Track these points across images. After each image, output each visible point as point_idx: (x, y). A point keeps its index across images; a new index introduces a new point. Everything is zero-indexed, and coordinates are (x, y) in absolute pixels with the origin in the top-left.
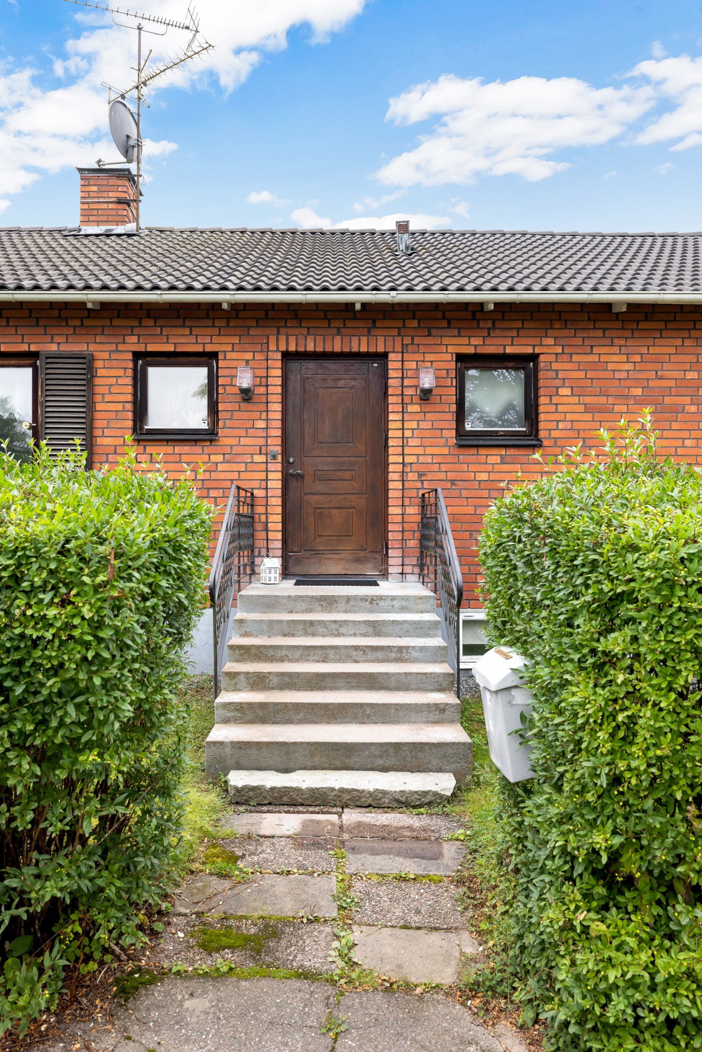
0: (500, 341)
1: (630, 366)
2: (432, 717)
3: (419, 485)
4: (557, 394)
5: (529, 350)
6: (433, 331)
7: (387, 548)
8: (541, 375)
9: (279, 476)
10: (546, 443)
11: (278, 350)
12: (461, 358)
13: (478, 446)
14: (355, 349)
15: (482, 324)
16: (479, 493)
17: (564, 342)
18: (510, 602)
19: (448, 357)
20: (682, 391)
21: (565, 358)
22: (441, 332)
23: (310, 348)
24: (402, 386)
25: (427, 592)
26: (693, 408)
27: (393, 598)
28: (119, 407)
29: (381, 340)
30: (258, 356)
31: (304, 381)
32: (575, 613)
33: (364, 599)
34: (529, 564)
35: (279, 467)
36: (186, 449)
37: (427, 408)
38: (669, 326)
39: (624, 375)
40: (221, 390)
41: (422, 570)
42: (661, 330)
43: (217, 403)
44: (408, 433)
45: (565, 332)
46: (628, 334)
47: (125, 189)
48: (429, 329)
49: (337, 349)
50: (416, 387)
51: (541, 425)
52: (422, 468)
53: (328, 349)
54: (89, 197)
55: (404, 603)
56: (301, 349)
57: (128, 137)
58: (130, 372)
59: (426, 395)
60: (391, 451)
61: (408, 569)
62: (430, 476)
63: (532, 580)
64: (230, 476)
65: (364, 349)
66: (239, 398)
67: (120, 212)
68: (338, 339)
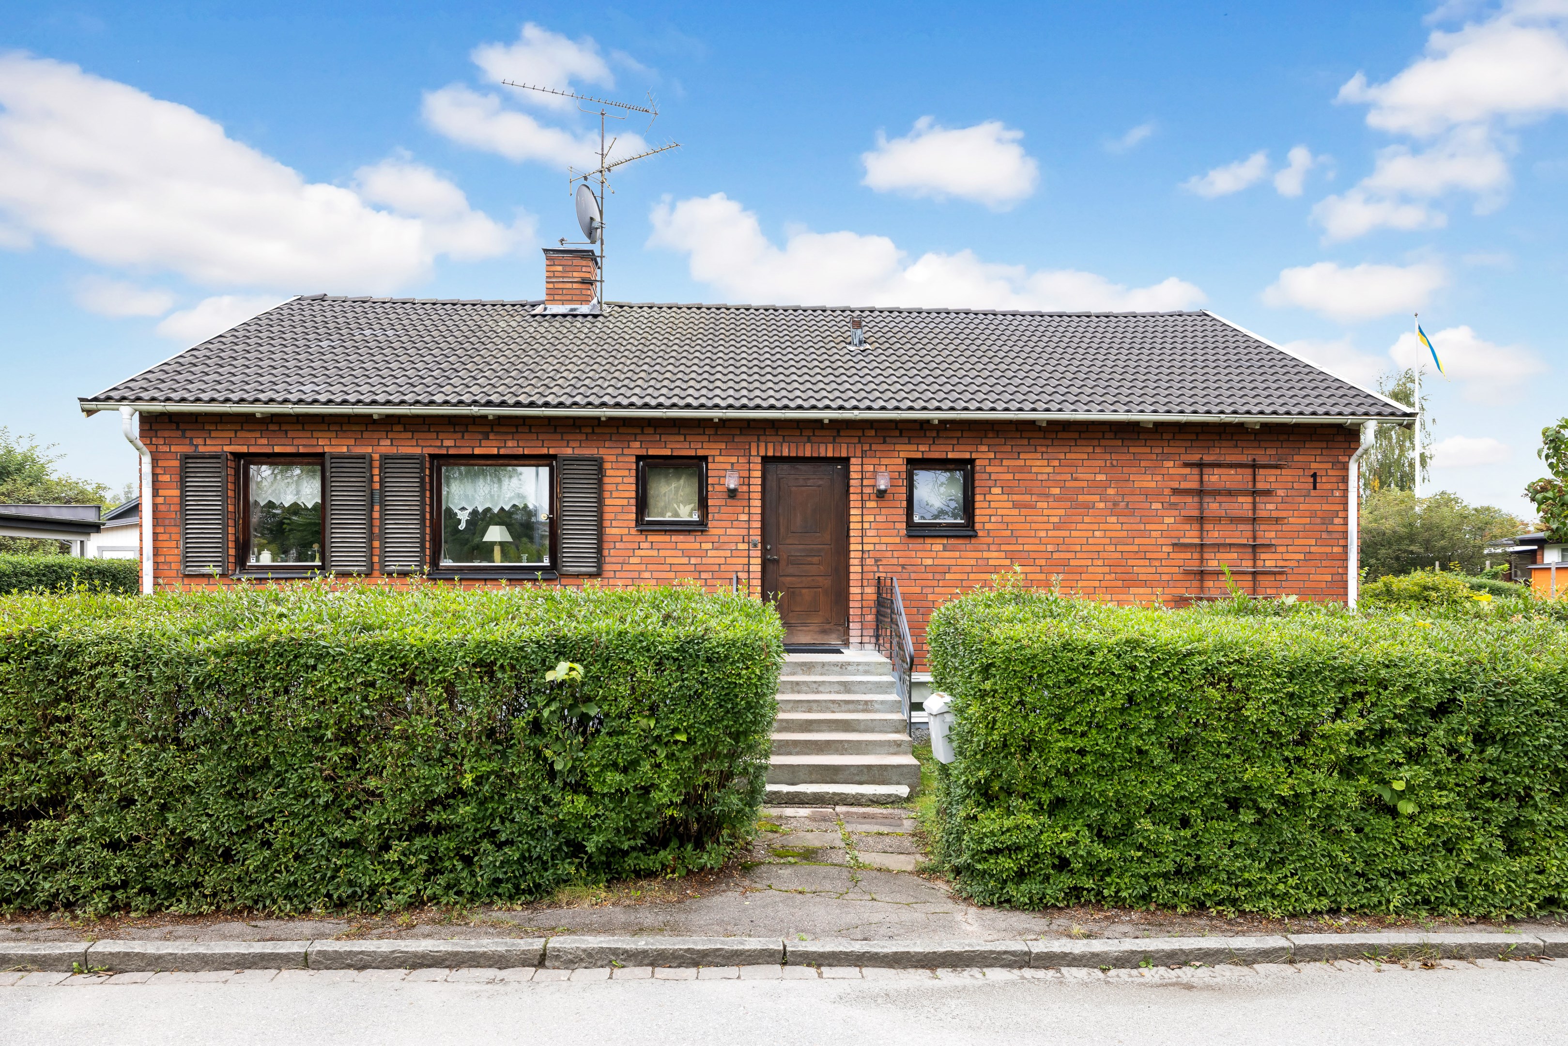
0: (943, 448)
1: (1050, 470)
2: (892, 750)
3: (875, 569)
4: (990, 493)
5: (967, 456)
6: (888, 439)
7: (849, 622)
8: (977, 476)
9: (759, 561)
10: (980, 534)
11: (758, 455)
12: (910, 461)
13: (924, 537)
14: (823, 454)
15: (928, 434)
16: (925, 576)
17: (997, 449)
18: (945, 668)
19: (900, 461)
20: (1092, 490)
21: (997, 462)
22: (894, 440)
23: (785, 453)
24: (862, 486)
25: (882, 659)
26: (1102, 505)
27: (858, 664)
28: (625, 502)
29: (844, 446)
30: (741, 460)
31: (779, 480)
32: (972, 672)
33: (836, 664)
34: (953, 647)
35: (759, 553)
36: (681, 538)
37: (883, 504)
38: (1083, 436)
39: (1045, 477)
40: (710, 488)
41: (878, 640)
42: (1076, 440)
43: (707, 499)
44: (866, 526)
45: (997, 441)
46: (1049, 442)
47: (588, 269)
48: (884, 437)
49: (808, 454)
50: (874, 486)
51: (977, 519)
52: (878, 555)
53: (801, 454)
54: (554, 277)
55: (867, 668)
56: (778, 454)
57: (592, 219)
58: (633, 473)
59: (881, 494)
60: (852, 540)
61: (866, 639)
62: (884, 562)
63: (955, 656)
64: (718, 561)
65: (830, 454)
66: (725, 495)
67: (584, 292)
68: (808, 446)
